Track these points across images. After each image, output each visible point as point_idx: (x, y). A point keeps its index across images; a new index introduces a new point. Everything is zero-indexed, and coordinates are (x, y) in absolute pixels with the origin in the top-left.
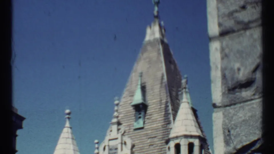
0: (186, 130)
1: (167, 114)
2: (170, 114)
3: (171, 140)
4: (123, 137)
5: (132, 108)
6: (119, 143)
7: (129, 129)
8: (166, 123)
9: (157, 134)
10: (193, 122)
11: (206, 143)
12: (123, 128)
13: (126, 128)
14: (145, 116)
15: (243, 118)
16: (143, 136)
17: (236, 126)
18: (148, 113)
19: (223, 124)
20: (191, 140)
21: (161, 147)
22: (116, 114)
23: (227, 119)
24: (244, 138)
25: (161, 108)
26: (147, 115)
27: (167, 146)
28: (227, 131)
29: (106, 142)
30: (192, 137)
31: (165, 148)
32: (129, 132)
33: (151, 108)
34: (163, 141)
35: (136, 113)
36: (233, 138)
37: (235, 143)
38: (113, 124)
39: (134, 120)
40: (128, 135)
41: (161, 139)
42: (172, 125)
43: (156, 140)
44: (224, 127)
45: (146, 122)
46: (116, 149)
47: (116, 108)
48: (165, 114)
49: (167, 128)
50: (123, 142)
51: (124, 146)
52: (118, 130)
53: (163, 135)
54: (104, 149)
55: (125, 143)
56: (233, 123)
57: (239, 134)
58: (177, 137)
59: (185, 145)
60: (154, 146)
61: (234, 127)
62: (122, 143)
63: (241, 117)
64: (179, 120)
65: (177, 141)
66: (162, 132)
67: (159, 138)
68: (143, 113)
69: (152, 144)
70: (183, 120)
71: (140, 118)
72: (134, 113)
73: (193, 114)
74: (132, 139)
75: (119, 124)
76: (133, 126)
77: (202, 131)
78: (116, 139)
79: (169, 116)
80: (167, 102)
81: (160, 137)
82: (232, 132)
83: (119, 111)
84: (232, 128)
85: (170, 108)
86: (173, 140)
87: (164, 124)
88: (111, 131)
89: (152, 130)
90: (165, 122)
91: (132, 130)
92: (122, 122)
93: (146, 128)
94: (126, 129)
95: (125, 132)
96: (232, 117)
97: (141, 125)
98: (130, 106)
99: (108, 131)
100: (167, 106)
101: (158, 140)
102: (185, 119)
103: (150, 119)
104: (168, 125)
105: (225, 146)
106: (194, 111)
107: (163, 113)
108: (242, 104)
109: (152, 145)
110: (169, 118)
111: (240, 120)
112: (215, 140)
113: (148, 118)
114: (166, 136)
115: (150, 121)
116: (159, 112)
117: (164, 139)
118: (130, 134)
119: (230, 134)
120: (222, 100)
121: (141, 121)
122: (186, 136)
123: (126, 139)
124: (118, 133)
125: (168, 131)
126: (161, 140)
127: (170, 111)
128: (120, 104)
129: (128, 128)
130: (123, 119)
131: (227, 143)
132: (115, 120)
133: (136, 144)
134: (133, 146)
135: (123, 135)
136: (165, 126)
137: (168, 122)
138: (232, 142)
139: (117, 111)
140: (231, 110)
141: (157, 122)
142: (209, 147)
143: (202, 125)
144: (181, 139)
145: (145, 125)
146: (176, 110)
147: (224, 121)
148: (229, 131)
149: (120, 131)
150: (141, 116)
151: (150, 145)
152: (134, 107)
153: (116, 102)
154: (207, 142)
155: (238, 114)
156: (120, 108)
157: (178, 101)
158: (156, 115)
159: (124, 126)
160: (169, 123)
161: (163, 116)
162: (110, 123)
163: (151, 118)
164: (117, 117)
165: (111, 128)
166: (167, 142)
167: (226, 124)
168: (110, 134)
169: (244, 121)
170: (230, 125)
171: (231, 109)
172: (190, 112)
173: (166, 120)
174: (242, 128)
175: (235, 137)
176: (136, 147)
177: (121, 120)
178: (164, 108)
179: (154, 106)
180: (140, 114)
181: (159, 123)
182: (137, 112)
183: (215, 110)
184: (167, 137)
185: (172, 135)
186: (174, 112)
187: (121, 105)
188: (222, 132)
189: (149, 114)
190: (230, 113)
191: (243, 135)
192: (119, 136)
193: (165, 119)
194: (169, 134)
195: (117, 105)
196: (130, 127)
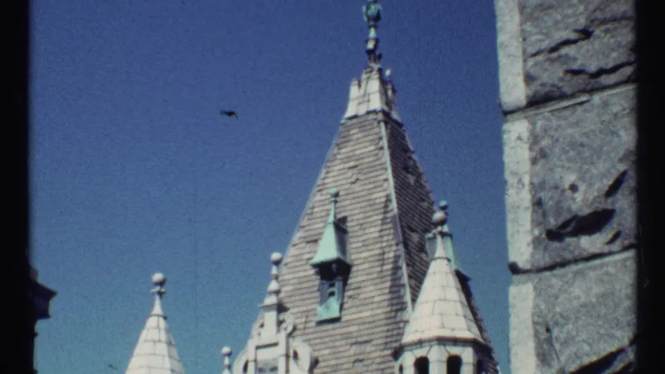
0: (443, 326)
1: (396, 287)
2: (403, 285)
3: (407, 348)
4: (291, 340)
5: (312, 272)
6: (281, 356)
7: (306, 322)
8: (394, 308)
9: (373, 334)
10: (459, 305)
11: (492, 358)
12: (290, 319)
13: (297, 318)
14: (344, 291)
15: (583, 299)
16: (339, 337)
17: (567, 319)
18: (351, 284)
19: (533, 314)
20: (455, 350)
21: (382, 366)
22: (273, 286)
23: (545, 302)
24: (586, 348)
25: (381, 271)
26: (347, 288)
27: (397, 365)
28: (542, 330)
29: (249, 353)
30: (455, 341)
31: (393, 367)
32: (305, 328)
33: (358, 271)
34: (389, 352)
35: (322, 284)
36: (557, 346)
37: (563, 358)
38: (268, 308)
39: (318, 300)
40: (302, 335)
41: (382, 347)
42: (409, 314)
43: (368, 348)
44: (536, 319)
45: (345, 306)
46: (274, 369)
47: (274, 270)
48: (391, 287)
49: (398, 319)
50: (291, 354)
51: (292, 361)
52: (280, 323)
53: (387, 337)
54: (245, 368)
55: (296, 355)
56: (558, 310)
57: (573, 338)
58: (420, 343)
59: (440, 361)
60: (366, 363)
61: (561, 321)
62: (287, 356)
63: (578, 298)
64: (427, 302)
65: (420, 353)
66: (385, 328)
67: (377, 345)
68: (338, 284)
69: (361, 357)
70: (435, 302)
71: (332, 294)
72: (317, 282)
73: (459, 286)
74: (310, 345)
75: (281, 308)
76: (315, 315)
77: (481, 329)
78: (275, 344)
79: (402, 291)
80: (397, 258)
81: (380, 341)
82: (555, 332)
83: (280, 279)
84: (556, 324)
85: (405, 271)
86: (411, 350)
87: (391, 312)
88: (262, 326)
89: (359, 324)
90: (392, 305)
91: (313, 324)
92: (288, 305)
93: (344, 318)
94: (298, 321)
95: (295, 329)
96: (557, 297)
97: (334, 313)
98: (308, 267)
99: (256, 326)
100: (396, 269)
101: (373, 349)
102: (440, 300)
103: (354, 298)
104: (399, 314)
105: (537, 366)
106: (463, 281)
107: (388, 284)
108: (581, 266)
109: (361, 361)
110: (400, 297)
111: (575, 303)
112: (513, 351)
113: (350, 297)
114: (393, 339)
115: (356, 302)
116: (378, 281)
117: (389, 346)
118: (308, 334)
119: (551, 336)
120: (533, 255)
121: (334, 303)
122: (442, 341)
123: (299, 345)
124: (278, 331)
125: (399, 328)
126: (384, 350)
127: (405, 280)
128: (285, 261)
129: (303, 320)
130: (290, 297)
131: (544, 358)
132: (271, 300)
133: (320, 359)
134: (315, 363)
135: (290, 335)
136: (393, 314)
137: (398, 307)
138: (554, 356)
139: (277, 278)
140: (554, 280)
141: (375, 306)
142: (498, 368)
143: (481, 315)
144: (431, 346)
145: (343, 313)
146: (418, 277)
147: (536, 306)
148: (548, 330)
149: (284, 325)
150: (335, 289)
151: (355, 362)
152: (317, 269)
153: (276, 256)
154: (494, 355)
155: (571, 289)
156: (284, 270)
157: (423, 256)
158: (372, 288)
159: (293, 314)
160: (402, 308)
161: (387, 291)
162: (261, 305)
163: (359, 294)
164: (277, 292)
165: (263, 318)
166: (397, 354)
167: (541, 312)
168: (259, 334)
169: (584, 305)
170: (550, 315)
171: (555, 276)
172: (453, 282)
173: (395, 301)
174: (581, 322)
175: (562, 344)
176: (321, 364)
177: (286, 300)
178: (390, 273)
179: (366, 266)
180: (332, 285)
181: (378, 308)
182: (324, 282)
183: (515, 278)
184: (396, 341)
185: (408, 338)
186: (413, 282)
187: (286, 264)
188: (531, 332)
189: (353, 287)
190: (551, 286)
191: (584, 341)
192: (282, 338)
193: (392, 299)
194: (401, 334)
195: (277, 263)
196: (307, 317)
